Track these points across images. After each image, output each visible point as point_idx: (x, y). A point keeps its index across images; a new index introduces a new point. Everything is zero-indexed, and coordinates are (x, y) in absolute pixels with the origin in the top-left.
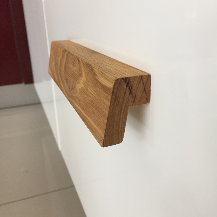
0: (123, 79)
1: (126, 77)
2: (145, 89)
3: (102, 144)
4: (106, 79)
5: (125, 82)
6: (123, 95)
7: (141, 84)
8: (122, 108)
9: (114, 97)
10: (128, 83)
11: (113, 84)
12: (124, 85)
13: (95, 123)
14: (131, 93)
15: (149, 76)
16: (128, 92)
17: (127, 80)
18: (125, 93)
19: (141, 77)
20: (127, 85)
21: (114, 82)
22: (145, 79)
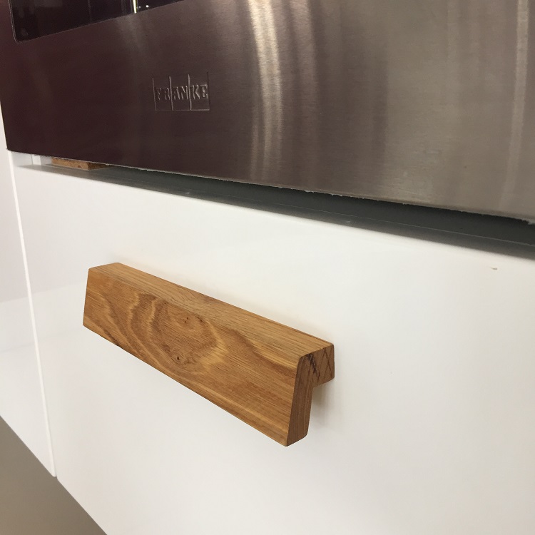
0: (307, 355)
1: (310, 352)
2: (328, 363)
3: (284, 441)
4: (281, 356)
5: (309, 359)
6: (307, 374)
7: (325, 357)
8: (306, 391)
9: (298, 379)
10: (312, 359)
11: (297, 364)
12: (308, 363)
13: (265, 415)
14: (315, 371)
15: (332, 347)
16: (312, 371)
17: (310, 357)
18: (309, 371)
19: (325, 349)
20: (311, 363)
21: (298, 362)
22: (328, 351)
